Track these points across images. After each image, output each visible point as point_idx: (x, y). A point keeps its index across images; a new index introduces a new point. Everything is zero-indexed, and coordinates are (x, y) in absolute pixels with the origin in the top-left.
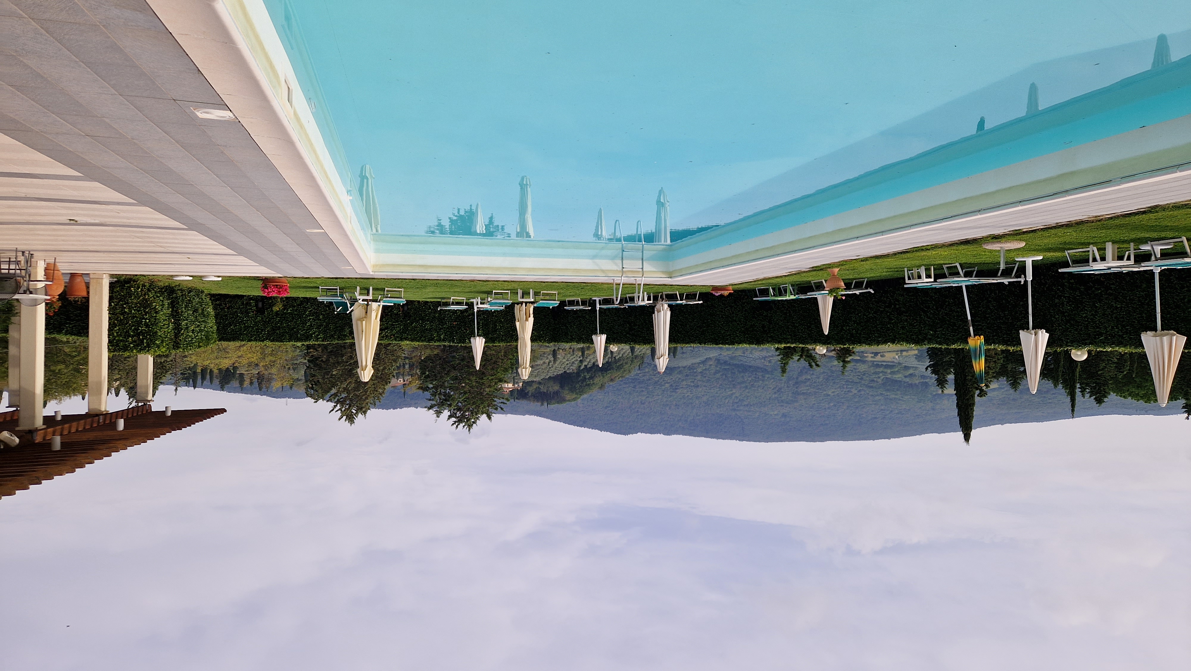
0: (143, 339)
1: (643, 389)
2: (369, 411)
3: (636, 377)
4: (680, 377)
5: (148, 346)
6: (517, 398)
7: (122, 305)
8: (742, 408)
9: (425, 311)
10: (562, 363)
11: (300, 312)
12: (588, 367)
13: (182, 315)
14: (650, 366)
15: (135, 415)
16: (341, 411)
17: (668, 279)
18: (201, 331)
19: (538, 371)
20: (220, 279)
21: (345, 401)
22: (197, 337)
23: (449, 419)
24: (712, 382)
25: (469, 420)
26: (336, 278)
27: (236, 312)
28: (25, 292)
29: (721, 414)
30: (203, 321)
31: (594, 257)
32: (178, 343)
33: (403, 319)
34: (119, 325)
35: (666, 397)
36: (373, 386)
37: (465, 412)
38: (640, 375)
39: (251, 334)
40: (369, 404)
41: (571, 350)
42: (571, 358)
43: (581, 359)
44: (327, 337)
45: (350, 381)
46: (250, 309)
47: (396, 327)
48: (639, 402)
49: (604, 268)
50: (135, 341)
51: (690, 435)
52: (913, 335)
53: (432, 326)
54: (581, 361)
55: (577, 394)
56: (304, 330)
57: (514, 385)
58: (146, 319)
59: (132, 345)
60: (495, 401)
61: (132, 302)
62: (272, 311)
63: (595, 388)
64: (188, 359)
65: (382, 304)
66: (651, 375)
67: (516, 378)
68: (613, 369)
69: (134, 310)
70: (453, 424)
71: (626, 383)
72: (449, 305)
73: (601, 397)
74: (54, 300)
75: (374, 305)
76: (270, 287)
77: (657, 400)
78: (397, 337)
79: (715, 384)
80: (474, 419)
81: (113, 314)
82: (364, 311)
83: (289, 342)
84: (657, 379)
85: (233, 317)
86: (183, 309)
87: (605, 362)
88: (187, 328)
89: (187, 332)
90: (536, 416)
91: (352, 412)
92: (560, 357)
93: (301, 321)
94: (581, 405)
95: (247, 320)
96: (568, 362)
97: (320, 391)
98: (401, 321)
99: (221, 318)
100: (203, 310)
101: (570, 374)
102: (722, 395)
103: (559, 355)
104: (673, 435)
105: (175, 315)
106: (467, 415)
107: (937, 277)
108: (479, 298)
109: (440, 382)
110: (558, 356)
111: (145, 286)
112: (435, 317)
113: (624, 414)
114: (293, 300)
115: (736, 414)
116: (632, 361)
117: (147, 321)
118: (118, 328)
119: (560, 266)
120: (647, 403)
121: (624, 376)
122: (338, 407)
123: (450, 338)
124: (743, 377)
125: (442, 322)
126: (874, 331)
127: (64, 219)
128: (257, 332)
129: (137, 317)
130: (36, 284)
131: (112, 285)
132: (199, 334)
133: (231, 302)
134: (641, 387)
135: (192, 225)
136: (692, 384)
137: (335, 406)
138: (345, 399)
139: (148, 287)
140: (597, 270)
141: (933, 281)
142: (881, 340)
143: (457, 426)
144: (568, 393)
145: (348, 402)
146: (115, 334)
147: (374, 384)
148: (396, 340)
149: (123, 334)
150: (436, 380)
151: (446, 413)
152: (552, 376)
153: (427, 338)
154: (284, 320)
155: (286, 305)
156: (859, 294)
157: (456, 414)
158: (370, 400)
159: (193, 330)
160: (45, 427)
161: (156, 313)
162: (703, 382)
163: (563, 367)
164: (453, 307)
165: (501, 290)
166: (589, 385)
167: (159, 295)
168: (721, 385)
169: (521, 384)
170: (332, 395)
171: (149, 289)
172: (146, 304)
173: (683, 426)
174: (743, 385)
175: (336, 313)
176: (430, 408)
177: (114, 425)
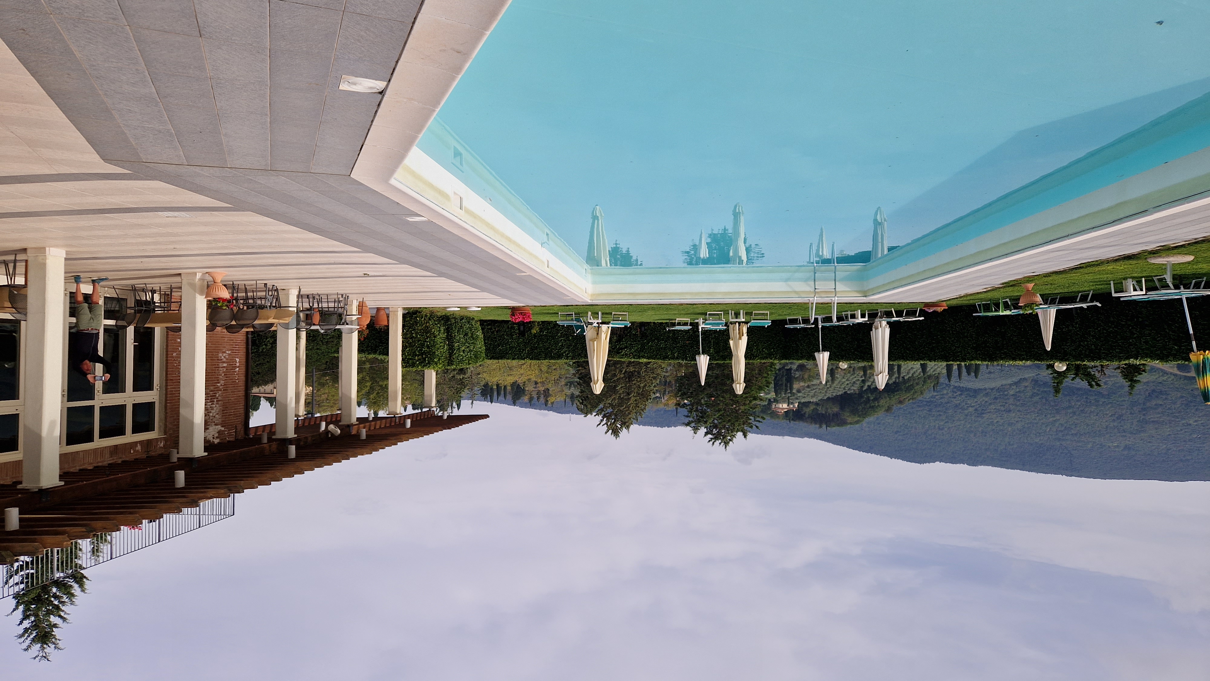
0: (425, 358)
1: (941, 413)
2: (632, 425)
3: (932, 399)
4: (986, 399)
5: (429, 363)
6: (793, 420)
7: (411, 331)
8: (1068, 437)
9: (660, 331)
10: (841, 383)
11: (553, 334)
12: (872, 387)
13: (454, 338)
14: (949, 387)
15: (422, 418)
16: (607, 425)
17: (862, 298)
18: (470, 351)
19: (814, 391)
20: (480, 309)
21: (610, 416)
22: (467, 356)
23: (705, 435)
24: (1029, 406)
25: (725, 437)
26: (567, 306)
27: (503, 334)
28: (343, 324)
29: (1042, 444)
30: (472, 343)
31: (787, 280)
32: (452, 361)
33: (641, 338)
34: (409, 347)
35: (969, 423)
36: (635, 402)
37: (721, 429)
38: (937, 397)
39: (515, 354)
40: (632, 419)
41: (852, 370)
42: (852, 377)
43: (863, 378)
44: (576, 355)
45: (614, 397)
46: (513, 332)
47: (635, 347)
48: (937, 427)
49: (797, 289)
50: (420, 360)
51: (1001, 466)
52: (1158, 351)
53: (667, 344)
54: (863, 381)
55: (859, 416)
56: (557, 349)
57: (788, 406)
58: (427, 342)
59: (418, 362)
60: (751, 419)
61: (418, 329)
62: (531, 333)
63: (881, 410)
64: (482, 376)
65: (611, 325)
66: (950, 397)
67: (791, 398)
68: (901, 390)
69: (420, 335)
70: (709, 441)
71: (919, 406)
72: (675, 325)
73: (890, 421)
74: (364, 329)
75: (604, 327)
76: (517, 315)
77: (959, 425)
78: (635, 355)
79: (1033, 409)
80: (730, 437)
81: (405, 338)
82: (596, 333)
83: (545, 360)
84: (959, 402)
85: (500, 339)
86: (456, 333)
87: (891, 382)
88: (459, 349)
89: (459, 352)
90: (815, 440)
91: (617, 426)
92: (838, 376)
93: (554, 342)
94: (867, 429)
95: (512, 342)
96: (848, 382)
97: (589, 406)
98: (639, 341)
99: (492, 339)
100: (472, 334)
101: (851, 394)
102: (1042, 421)
103: (837, 374)
104: (979, 466)
105: (450, 338)
106: (723, 433)
107: (1148, 289)
108: (701, 319)
109: (696, 399)
110: (837, 376)
111: (427, 316)
112: (669, 336)
113: (917, 441)
114: (548, 323)
115: (1061, 444)
116: (924, 382)
117: (428, 343)
118: (408, 349)
119: (753, 290)
120: (946, 429)
121: (915, 398)
122: (604, 422)
123: (684, 356)
124: (1069, 401)
125: (676, 342)
126: (1115, 346)
127: (361, 274)
128: (519, 352)
129: (421, 341)
130: (352, 318)
131: (404, 316)
132: (469, 354)
133: (499, 326)
134: (939, 411)
135: (441, 274)
136: (1003, 408)
137: (602, 421)
138: (611, 414)
139: (429, 316)
140: (791, 292)
141: (1145, 293)
142: (1123, 356)
143: (713, 443)
144: (850, 415)
145: (613, 417)
146: (407, 354)
147: (636, 400)
148: (634, 358)
149: (412, 354)
150: (691, 397)
151: (703, 430)
152: (831, 397)
153: (662, 356)
154: (540, 341)
155: (542, 328)
156: (1086, 307)
157: (712, 431)
158: (633, 415)
159: (464, 350)
160: (358, 423)
161: (435, 337)
162: (1017, 406)
163: (843, 387)
164: (678, 328)
165: (714, 311)
166: (873, 407)
167: (436, 323)
168: (1040, 410)
169: (796, 405)
170: (599, 410)
171: (429, 318)
172: (427, 330)
173: (992, 455)
174: (1070, 411)
175: (575, 334)
176: (688, 424)
177: (404, 424)
